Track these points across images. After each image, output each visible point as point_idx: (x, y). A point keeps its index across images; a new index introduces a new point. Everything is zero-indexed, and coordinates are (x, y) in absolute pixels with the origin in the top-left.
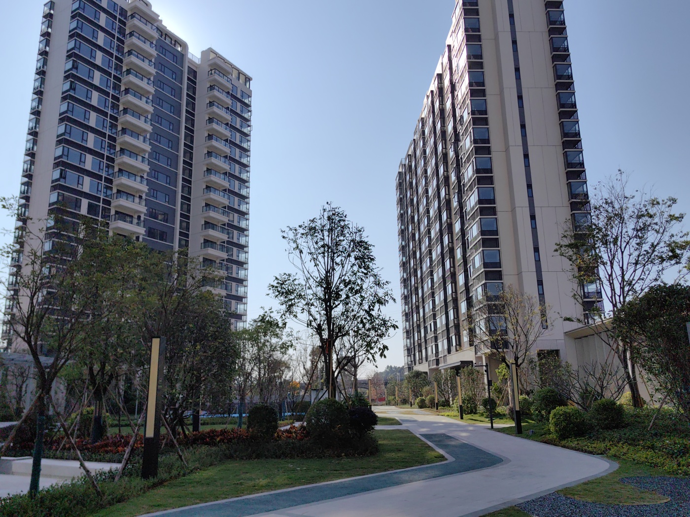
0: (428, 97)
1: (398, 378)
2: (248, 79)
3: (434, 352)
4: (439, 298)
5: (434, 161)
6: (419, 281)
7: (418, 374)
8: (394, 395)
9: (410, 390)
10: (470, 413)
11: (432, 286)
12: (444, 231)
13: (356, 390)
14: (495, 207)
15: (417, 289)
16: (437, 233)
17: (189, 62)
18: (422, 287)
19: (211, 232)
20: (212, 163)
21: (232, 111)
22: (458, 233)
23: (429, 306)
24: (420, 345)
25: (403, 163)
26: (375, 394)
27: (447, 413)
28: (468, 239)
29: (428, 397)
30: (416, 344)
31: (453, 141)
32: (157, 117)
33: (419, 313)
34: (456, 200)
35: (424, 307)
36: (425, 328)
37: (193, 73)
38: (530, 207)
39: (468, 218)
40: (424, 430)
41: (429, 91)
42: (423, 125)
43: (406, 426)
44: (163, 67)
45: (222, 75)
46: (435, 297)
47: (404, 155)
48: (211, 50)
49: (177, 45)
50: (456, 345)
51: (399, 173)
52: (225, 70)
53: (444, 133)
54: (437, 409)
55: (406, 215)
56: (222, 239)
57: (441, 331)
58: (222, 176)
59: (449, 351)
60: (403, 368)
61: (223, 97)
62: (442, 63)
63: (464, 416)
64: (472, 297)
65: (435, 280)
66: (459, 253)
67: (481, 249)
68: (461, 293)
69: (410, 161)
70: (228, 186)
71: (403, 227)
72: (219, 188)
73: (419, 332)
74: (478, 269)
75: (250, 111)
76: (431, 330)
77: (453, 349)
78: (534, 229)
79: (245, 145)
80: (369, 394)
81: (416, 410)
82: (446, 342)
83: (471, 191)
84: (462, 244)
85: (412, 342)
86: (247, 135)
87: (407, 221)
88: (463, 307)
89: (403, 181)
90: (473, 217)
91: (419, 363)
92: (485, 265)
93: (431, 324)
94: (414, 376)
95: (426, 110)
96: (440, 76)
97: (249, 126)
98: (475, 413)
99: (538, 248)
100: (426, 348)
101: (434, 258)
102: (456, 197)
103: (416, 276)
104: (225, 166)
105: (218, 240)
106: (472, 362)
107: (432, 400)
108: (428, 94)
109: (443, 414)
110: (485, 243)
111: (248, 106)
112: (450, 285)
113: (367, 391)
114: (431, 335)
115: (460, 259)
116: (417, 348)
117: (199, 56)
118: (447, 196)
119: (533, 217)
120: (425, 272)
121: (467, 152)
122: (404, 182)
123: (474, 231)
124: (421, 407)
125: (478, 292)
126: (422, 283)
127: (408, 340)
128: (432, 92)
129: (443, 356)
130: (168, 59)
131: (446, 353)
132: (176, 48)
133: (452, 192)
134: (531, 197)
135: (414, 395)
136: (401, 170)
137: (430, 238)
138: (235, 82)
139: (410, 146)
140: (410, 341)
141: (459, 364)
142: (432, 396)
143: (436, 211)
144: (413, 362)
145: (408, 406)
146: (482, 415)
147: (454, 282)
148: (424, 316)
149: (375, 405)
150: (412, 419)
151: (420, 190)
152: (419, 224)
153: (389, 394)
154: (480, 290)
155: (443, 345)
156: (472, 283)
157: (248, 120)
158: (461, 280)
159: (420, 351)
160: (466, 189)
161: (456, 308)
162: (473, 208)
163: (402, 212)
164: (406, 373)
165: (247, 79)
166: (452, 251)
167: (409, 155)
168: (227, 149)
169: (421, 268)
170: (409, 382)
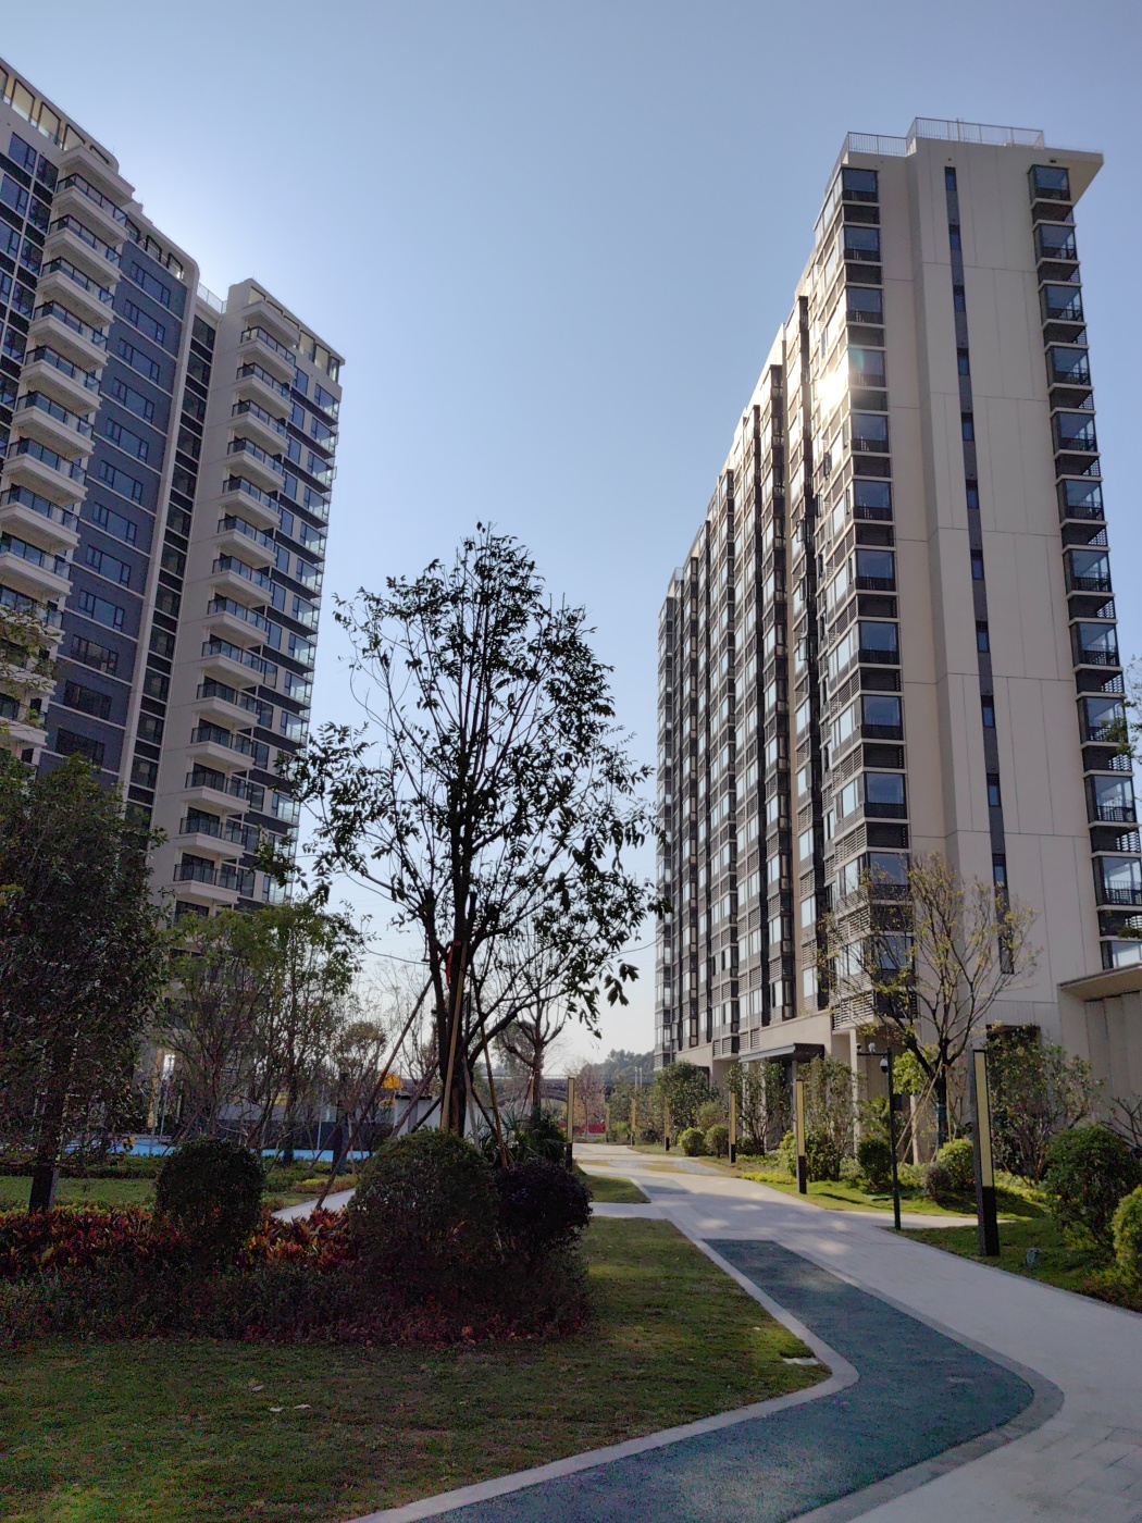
0: (746, 420)
1: (638, 1080)
2: (335, 361)
3: (729, 1020)
4: (749, 889)
5: (752, 568)
6: (702, 849)
7: (688, 1072)
8: (627, 1119)
9: (667, 1108)
10: (823, 1178)
11: (733, 861)
12: (767, 732)
13: (536, 1104)
14: (898, 671)
15: (694, 869)
16: (751, 737)
17: (198, 306)
18: (709, 865)
19: (219, 704)
20: (236, 544)
21: (291, 429)
22: (802, 735)
23: (720, 910)
24: (694, 1003)
25: (679, 578)
26: (583, 1114)
27: (762, 1175)
28: (826, 749)
29: (712, 1129)
30: (686, 999)
31: (802, 517)
32: (109, 424)
33: (697, 927)
34: (802, 657)
35: (709, 912)
36: (711, 962)
37: (206, 334)
38: (980, 675)
39: (829, 696)
40: (712, 1226)
41: (751, 407)
42: (730, 489)
43: (663, 1210)
44: (135, 310)
45: (274, 344)
46: (736, 889)
47: (682, 559)
48: (252, 285)
49: (173, 264)
50: (784, 1004)
51: (670, 601)
52: (282, 333)
53: (780, 501)
54: (733, 1160)
55: (678, 696)
56: (244, 723)
57: (747, 970)
58: (256, 576)
59: (766, 1019)
60: (650, 1057)
61: (272, 393)
62: (784, 343)
63: (809, 1185)
64: (830, 887)
65: (741, 845)
66: (801, 784)
67: (861, 769)
68: (802, 879)
69: (695, 573)
70: (269, 600)
71: (669, 725)
72: (248, 603)
73: (695, 970)
74: (852, 818)
75: (334, 434)
76: (723, 968)
77: (776, 1013)
78: (990, 728)
79: (317, 512)
80: (568, 1113)
81: (682, 1160)
82: (758, 995)
83: (841, 632)
84: (812, 761)
85: (677, 994)
86: (323, 488)
87: (681, 711)
88: (807, 912)
89: (676, 620)
90: (844, 694)
91: (691, 1046)
92: (870, 809)
93: (723, 953)
94: (677, 1077)
95: (740, 452)
96: (778, 373)
97: (329, 468)
98: (836, 1178)
99: (998, 775)
100: (709, 1011)
101: (739, 796)
102: (802, 648)
103: (695, 837)
104: (267, 553)
105: (234, 725)
106: (822, 1047)
107: (722, 1138)
108: (746, 416)
109: (749, 1175)
110: (871, 755)
111: (331, 422)
112: (777, 858)
113: (564, 1107)
114: (722, 979)
115: (804, 798)
116: (687, 1009)
117: (223, 296)
118: (780, 648)
119: (987, 701)
120: (716, 829)
121: (836, 539)
122: (679, 622)
123: (844, 727)
124: (691, 1152)
125: (847, 875)
126: (709, 854)
127: (668, 991)
128: (757, 408)
129: (749, 1029)
130: (150, 293)
131: (758, 1022)
132: (170, 271)
133: (791, 636)
134: (984, 651)
135: (676, 1123)
136: (672, 595)
137: (732, 747)
138: (303, 364)
139: (698, 538)
140: (673, 992)
141: (792, 1050)
142: (722, 1126)
143: (750, 685)
144: (677, 1043)
145: (659, 1147)
146: (854, 1185)
147: (787, 852)
148: (709, 933)
149: (578, 1142)
150: (677, 1188)
151: (716, 638)
152: (708, 715)
153: (614, 1118)
154: (852, 872)
155: (751, 1003)
156: (833, 852)
157: (328, 455)
158: (804, 846)
159: (695, 1017)
160: (827, 627)
161: (789, 916)
162: (846, 671)
163: (669, 689)
164: (659, 1068)
165: (333, 361)
166: (785, 778)
167: (694, 560)
168: (272, 515)
169: (708, 819)
170: (664, 1089)
